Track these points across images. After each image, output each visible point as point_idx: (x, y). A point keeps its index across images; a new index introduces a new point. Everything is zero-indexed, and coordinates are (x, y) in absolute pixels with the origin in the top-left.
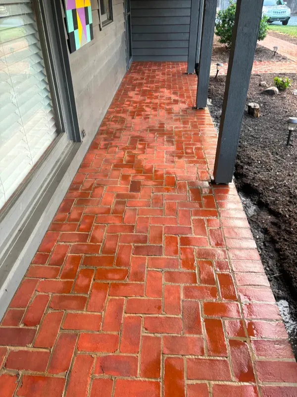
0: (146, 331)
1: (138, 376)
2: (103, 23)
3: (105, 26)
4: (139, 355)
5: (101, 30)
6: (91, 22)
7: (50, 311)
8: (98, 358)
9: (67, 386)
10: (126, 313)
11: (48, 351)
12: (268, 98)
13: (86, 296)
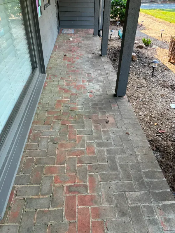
0: (90, 172)
1: (89, 193)
2: (46, 5)
3: (47, 6)
4: (88, 183)
5: (45, 9)
6: (40, 5)
7: (36, 166)
8: (66, 187)
9: (52, 201)
10: (78, 164)
11: (39, 185)
12: (139, 50)
13: (55, 157)
